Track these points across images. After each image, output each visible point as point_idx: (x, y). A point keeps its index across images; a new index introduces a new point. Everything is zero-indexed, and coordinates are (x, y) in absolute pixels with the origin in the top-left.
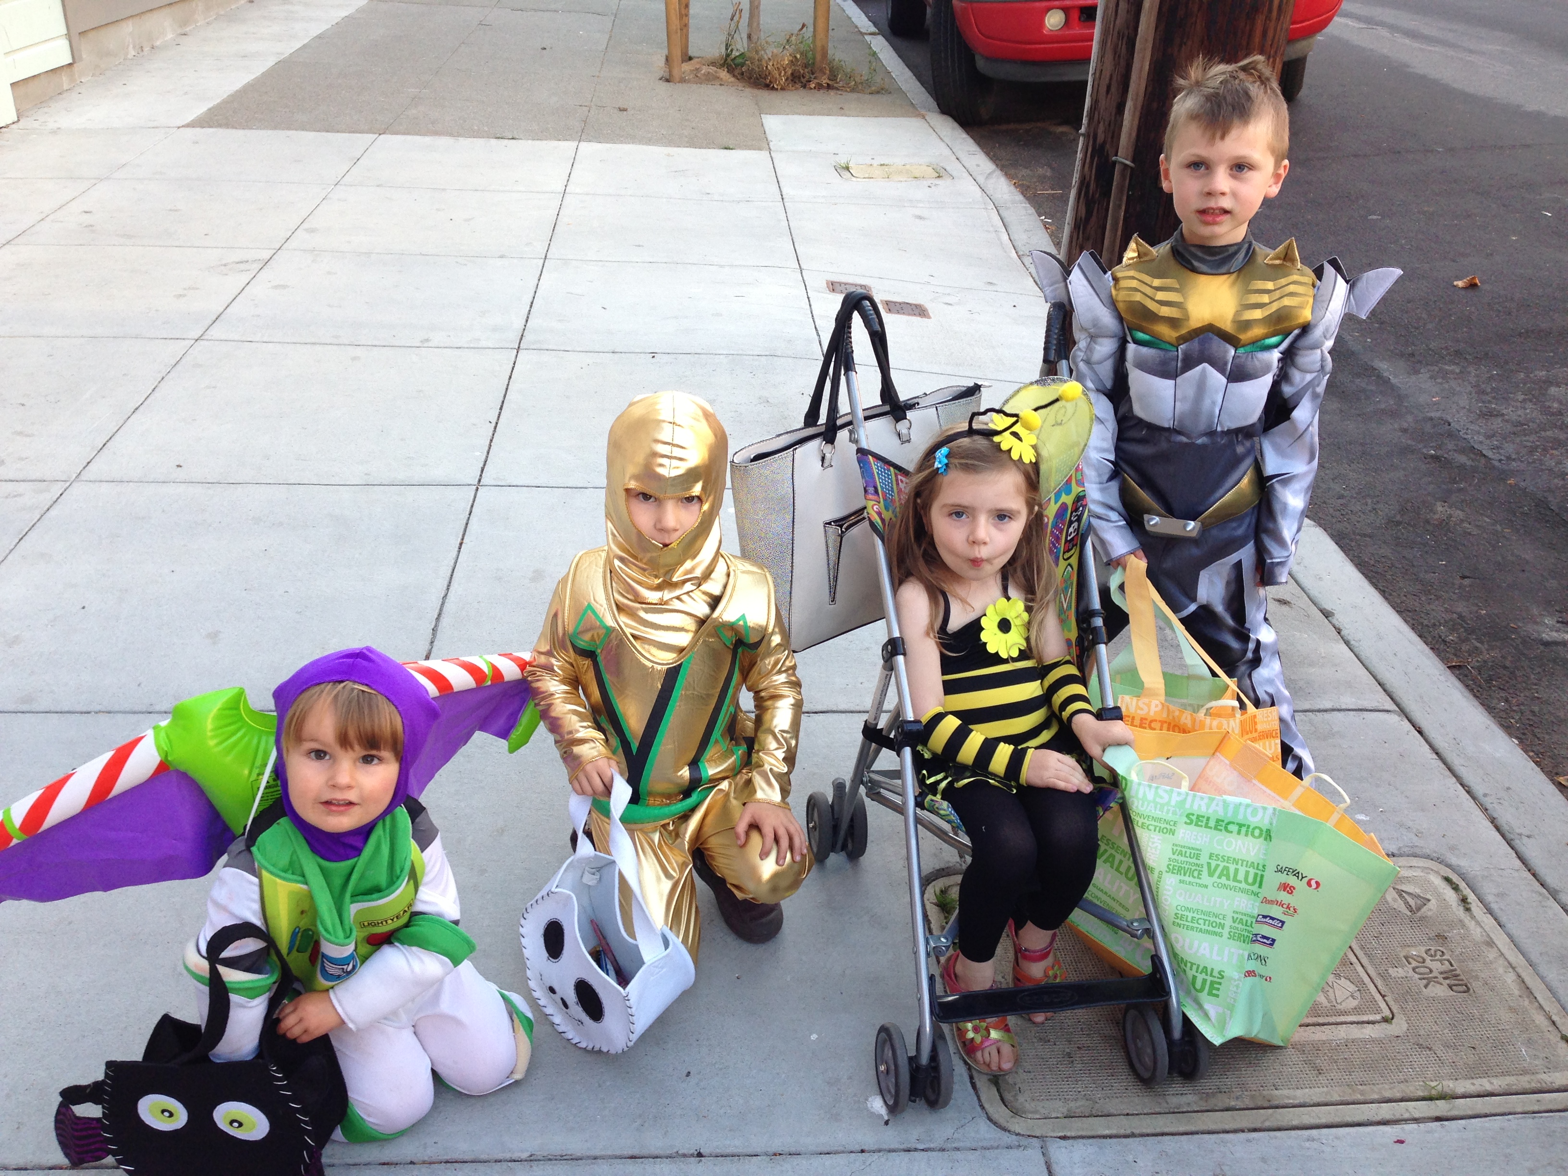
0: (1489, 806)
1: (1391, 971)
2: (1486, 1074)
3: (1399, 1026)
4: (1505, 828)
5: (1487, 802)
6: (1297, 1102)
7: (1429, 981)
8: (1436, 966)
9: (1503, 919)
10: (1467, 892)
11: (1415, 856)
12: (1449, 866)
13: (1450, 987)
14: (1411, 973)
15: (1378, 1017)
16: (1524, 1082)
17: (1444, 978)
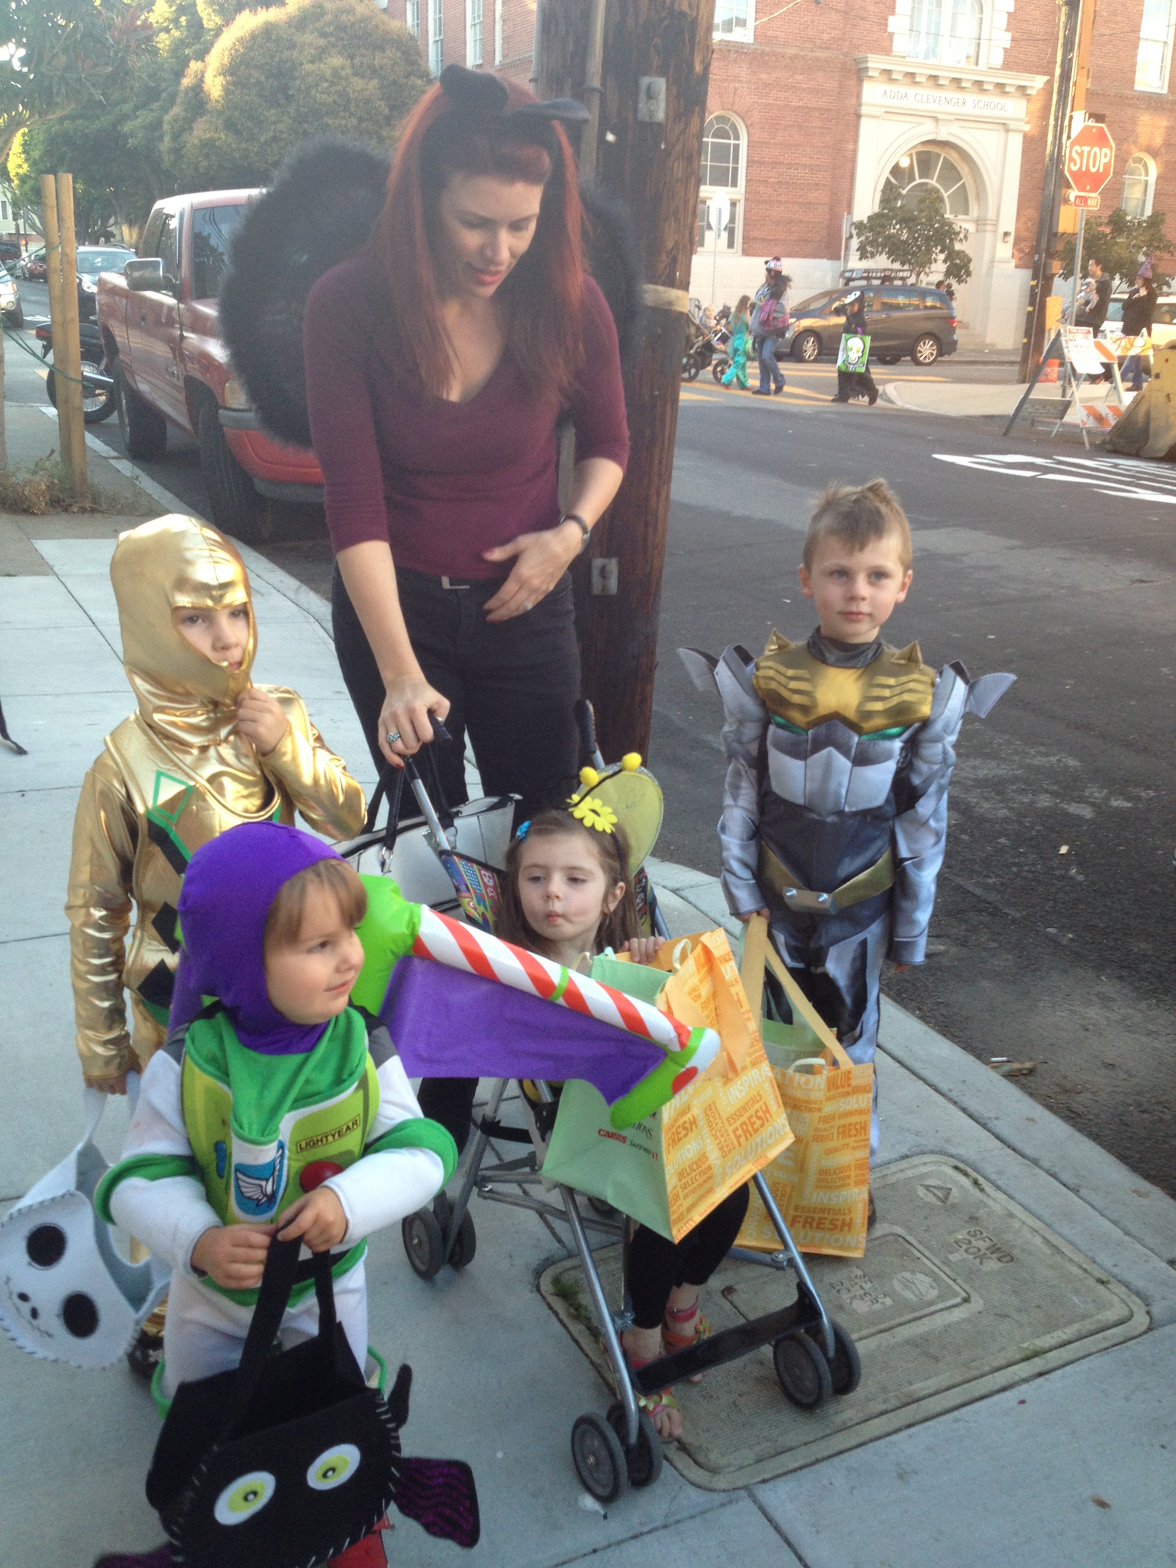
0: (956, 1099)
1: (951, 1257)
2: (1057, 1327)
3: (977, 1304)
4: (976, 1115)
5: (954, 1095)
6: (931, 1391)
7: (982, 1259)
8: (982, 1244)
9: (1011, 1191)
10: (974, 1175)
11: (923, 1153)
12: (952, 1156)
13: (999, 1259)
14: (965, 1256)
15: (958, 1300)
16: (1088, 1325)
17: (992, 1253)
